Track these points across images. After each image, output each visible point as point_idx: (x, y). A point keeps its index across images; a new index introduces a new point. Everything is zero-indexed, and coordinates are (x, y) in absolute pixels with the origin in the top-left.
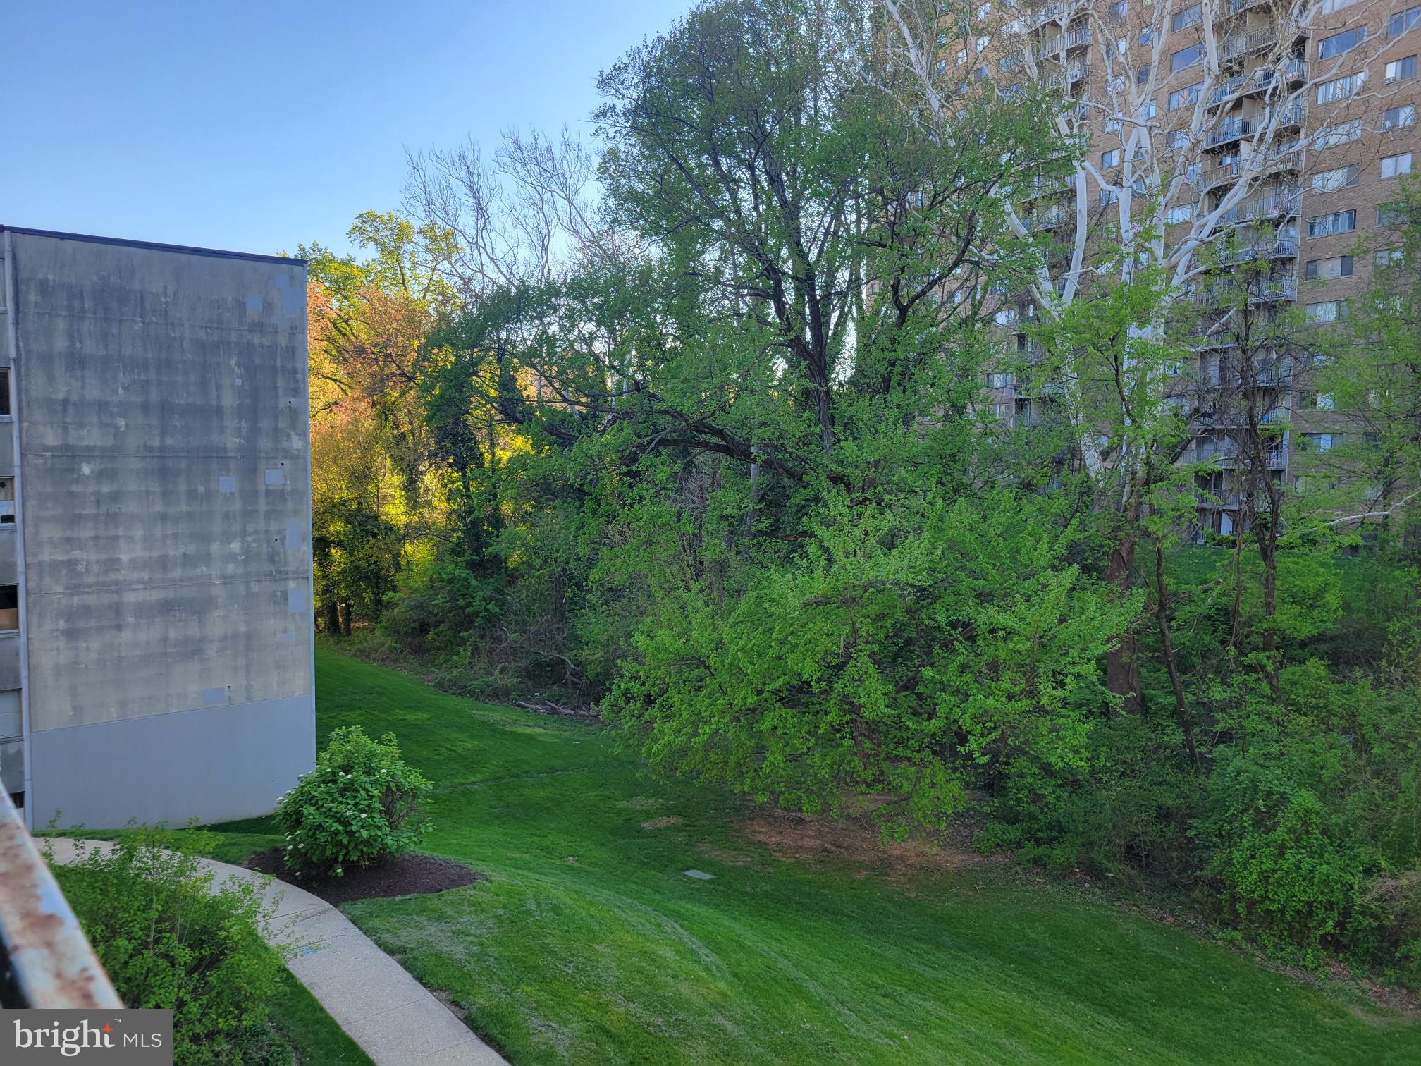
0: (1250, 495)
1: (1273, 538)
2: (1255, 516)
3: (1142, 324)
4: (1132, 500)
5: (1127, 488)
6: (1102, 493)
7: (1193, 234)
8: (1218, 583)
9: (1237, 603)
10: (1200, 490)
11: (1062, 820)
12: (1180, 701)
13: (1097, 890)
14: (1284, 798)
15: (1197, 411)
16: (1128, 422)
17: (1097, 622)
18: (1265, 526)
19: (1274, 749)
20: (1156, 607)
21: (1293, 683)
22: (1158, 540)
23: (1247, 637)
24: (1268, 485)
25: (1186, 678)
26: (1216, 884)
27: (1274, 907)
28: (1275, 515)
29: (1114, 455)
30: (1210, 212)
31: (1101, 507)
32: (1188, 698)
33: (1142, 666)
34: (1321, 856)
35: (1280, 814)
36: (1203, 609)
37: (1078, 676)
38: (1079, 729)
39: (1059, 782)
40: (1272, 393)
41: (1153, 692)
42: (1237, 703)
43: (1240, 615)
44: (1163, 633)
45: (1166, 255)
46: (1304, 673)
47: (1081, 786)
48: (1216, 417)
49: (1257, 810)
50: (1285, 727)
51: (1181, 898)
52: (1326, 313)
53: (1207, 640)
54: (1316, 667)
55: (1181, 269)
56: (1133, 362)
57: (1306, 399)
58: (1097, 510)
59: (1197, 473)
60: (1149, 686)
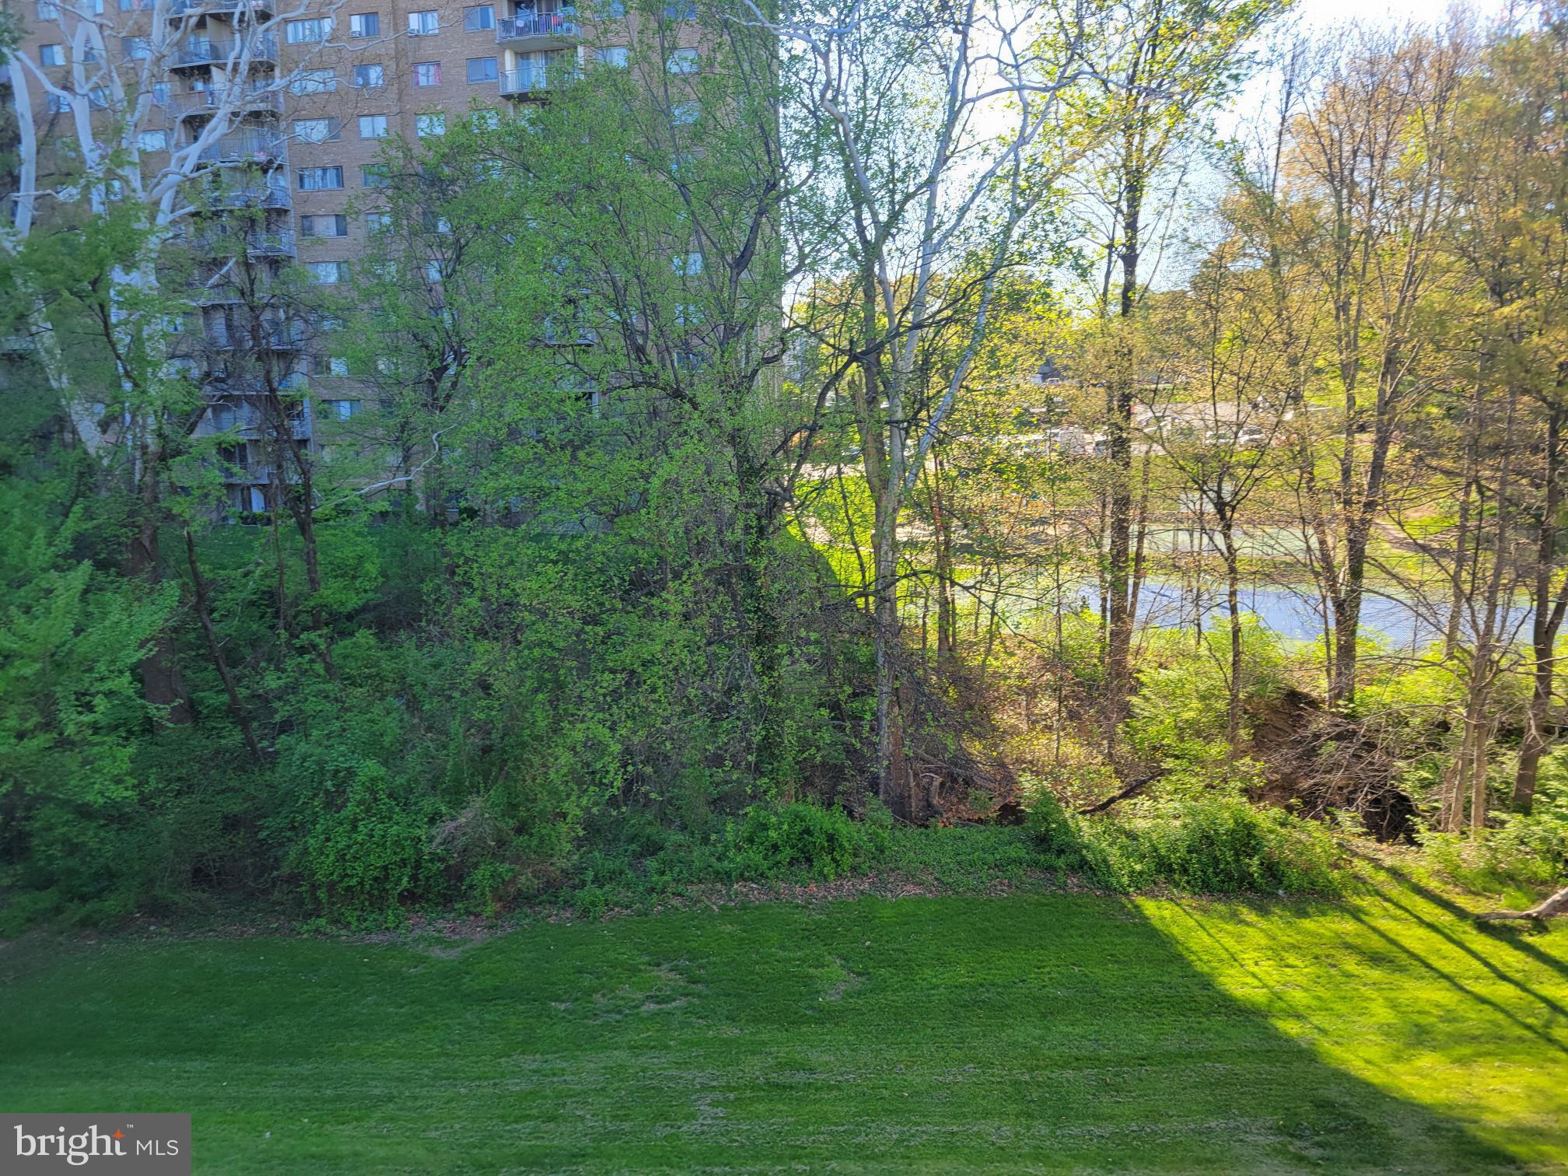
0: (279, 467)
1: (309, 511)
2: (286, 489)
3: (128, 269)
4: (147, 479)
5: (139, 465)
6: (109, 471)
7: (173, 166)
8: (258, 564)
9: (281, 583)
10: (226, 464)
11: (112, 864)
12: (234, 697)
13: (166, 930)
14: (351, 773)
15: (208, 374)
16: (128, 386)
17: (124, 626)
18: (298, 498)
19: (337, 725)
20: (194, 599)
21: (345, 657)
22: (186, 523)
23: (295, 617)
24: (296, 455)
25: (236, 672)
26: (294, 879)
27: (354, 882)
28: (307, 486)
29: (115, 426)
30: (189, 144)
31: (109, 490)
32: (242, 692)
33: (186, 667)
34: (390, 819)
35: (349, 789)
36: (245, 596)
37: (109, 694)
38: (119, 755)
39: (102, 822)
40: (287, 356)
41: (202, 694)
42: (293, 688)
43: (286, 596)
44: (205, 627)
45: (144, 187)
46: (356, 645)
47: (129, 819)
48: (230, 382)
49: (327, 792)
50: (344, 702)
51: (261, 905)
52: (329, 275)
53: (255, 627)
54: (364, 637)
55: (165, 205)
56: (123, 314)
57: (320, 365)
58: (104, 494)
59: (220, 444)
60: (196, 688)
